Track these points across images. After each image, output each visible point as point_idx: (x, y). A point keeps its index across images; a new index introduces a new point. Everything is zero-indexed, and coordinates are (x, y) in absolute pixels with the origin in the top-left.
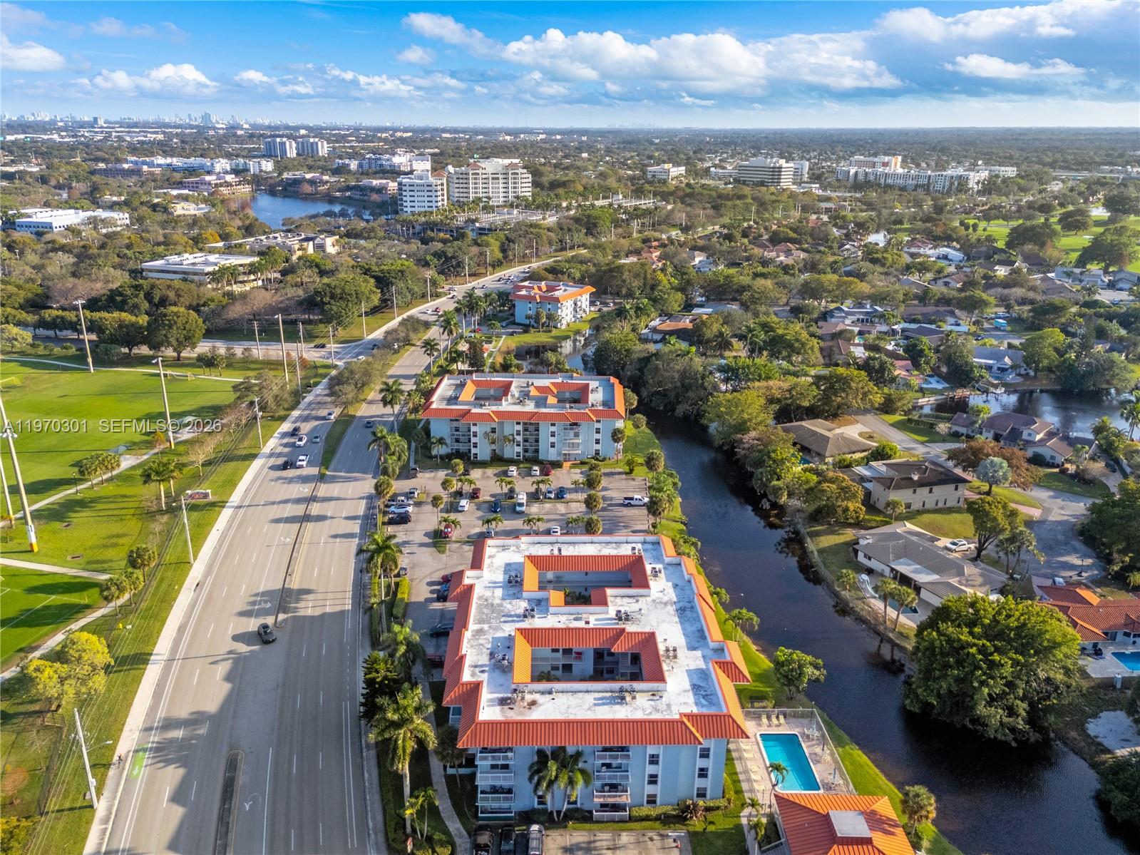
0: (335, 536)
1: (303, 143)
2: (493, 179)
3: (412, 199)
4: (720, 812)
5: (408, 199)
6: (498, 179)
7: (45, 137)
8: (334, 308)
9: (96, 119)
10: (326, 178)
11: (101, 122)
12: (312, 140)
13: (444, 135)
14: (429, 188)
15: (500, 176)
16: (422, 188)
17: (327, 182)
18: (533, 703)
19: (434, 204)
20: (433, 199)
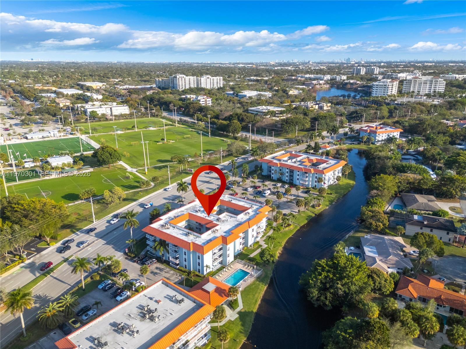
0: (207, 188)
1: (369, 69)
2: (424, 83)
3: (376, 91)
4: (200, 278)
5: (375, 91)
6: (427, 83)
7: (286, 68)
8: (285, 126)
9: (309, 61)
10: (358, 82)
11: (311, 63)
12: (373, 67)
13: (450, 64)
14: (385, 87)
15: (428, 82)
16: (382, 87)
17: (358, 84)
18: (168, 228)
19: (386, 93)
20: (386, 91)
